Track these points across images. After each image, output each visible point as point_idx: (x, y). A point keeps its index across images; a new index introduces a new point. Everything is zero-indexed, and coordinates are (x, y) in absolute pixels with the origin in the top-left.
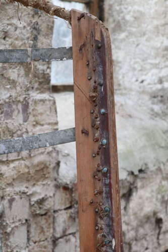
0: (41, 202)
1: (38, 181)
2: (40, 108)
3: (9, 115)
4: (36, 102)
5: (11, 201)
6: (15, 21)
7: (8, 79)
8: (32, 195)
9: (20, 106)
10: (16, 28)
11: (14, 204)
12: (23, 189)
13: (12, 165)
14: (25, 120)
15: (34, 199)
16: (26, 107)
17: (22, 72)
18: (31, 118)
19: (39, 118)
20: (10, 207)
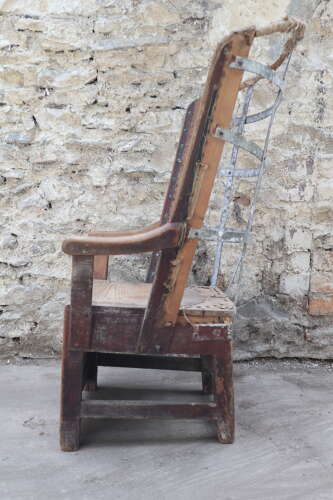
0: (324, 238)
1: (322, 221)
2: (325, 165)
3: (293, 168)
4: (320, 160)
5: (293, 232)
6: (300, 100)
7: (294, 142)
8: (314, 230)
9: (304, 162)
10: (301, 105)
11: (295, 234)
12: (305, 225)
13: (294, 205)
14: (310, 173)
15: (317, 235)
16: (310, 164)
17: (308, 137)
18: (315, 172)
19: (325, 172)
20: (292, 235)
